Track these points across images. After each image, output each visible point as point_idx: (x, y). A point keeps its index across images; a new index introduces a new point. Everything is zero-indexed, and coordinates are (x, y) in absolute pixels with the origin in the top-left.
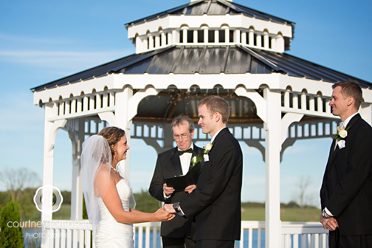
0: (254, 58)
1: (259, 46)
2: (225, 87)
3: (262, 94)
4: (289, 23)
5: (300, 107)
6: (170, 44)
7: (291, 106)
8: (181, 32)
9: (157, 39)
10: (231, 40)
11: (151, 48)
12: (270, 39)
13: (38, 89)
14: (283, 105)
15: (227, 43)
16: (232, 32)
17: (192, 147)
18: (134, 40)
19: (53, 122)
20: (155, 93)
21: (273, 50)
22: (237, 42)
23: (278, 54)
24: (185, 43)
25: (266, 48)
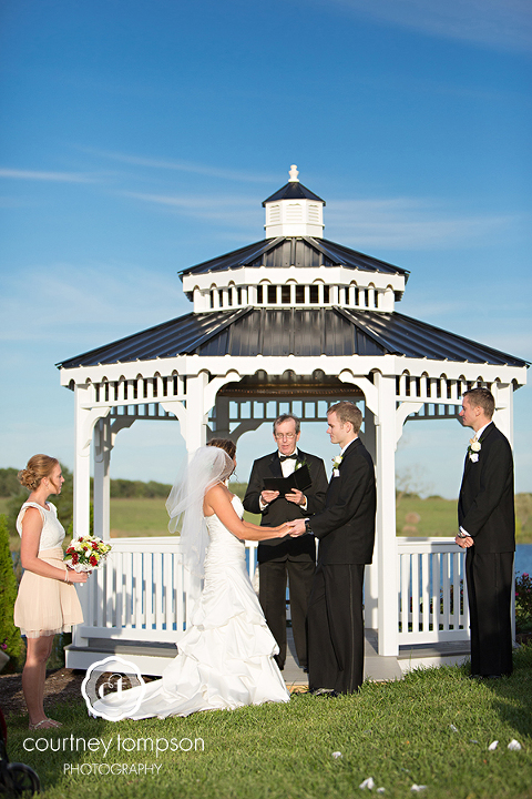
0: (360, 330)
1: (362, 306)
2: (327, 373)
3: (372, 381)
4: (402, 272)
5: (418, 394)
6: (244, 305)
7: (408, 393)
8: (260, 288)
9: (225, 294)
10: (326, 300)
11: (217, 308)
12: (376, 293)
13: (68, 364)
14: (398, 393)
15: (321, 303)
16: (327, 288)
17: (296, 452)
18: (190, 295)
19: (90, 409)
20: (238, 379)
21: (379, 309)
22: (333, 302)
23: (387, 314)
24: (265, 303)
25: (371, 307)
